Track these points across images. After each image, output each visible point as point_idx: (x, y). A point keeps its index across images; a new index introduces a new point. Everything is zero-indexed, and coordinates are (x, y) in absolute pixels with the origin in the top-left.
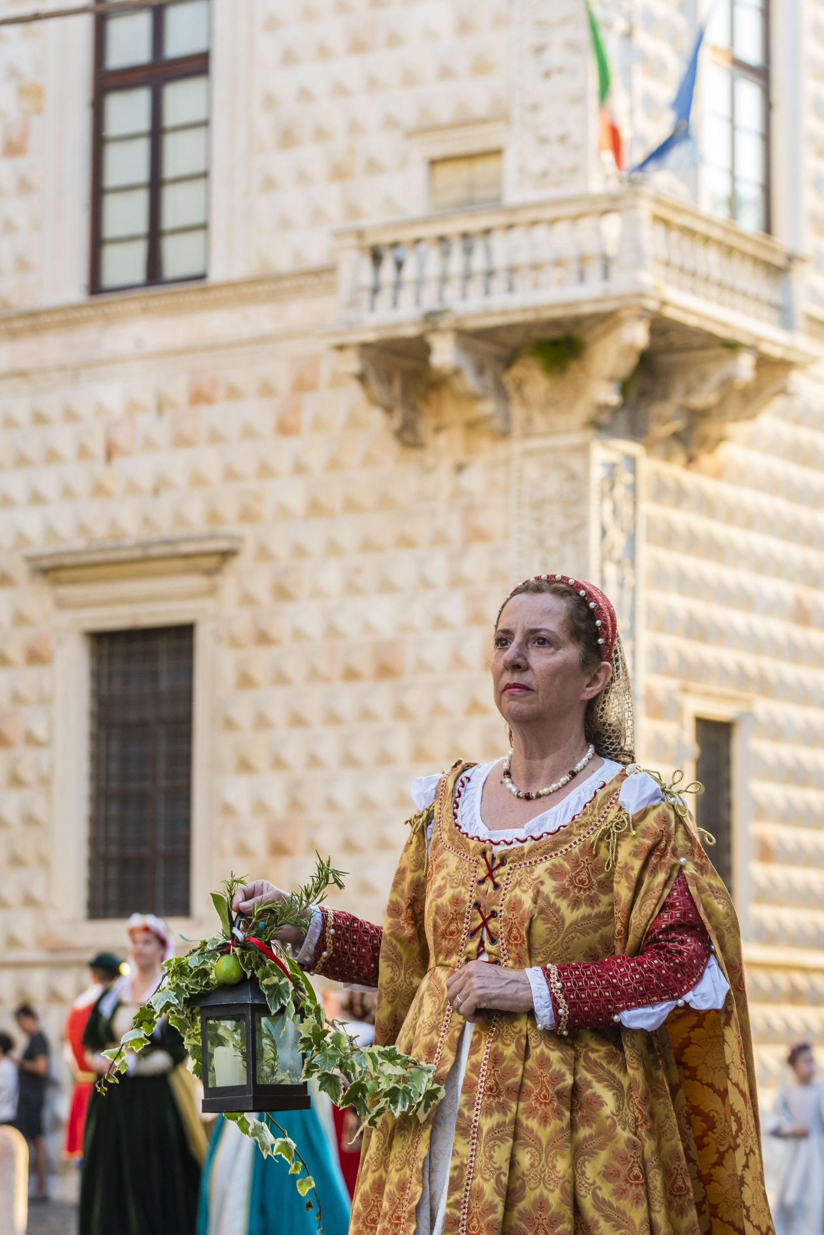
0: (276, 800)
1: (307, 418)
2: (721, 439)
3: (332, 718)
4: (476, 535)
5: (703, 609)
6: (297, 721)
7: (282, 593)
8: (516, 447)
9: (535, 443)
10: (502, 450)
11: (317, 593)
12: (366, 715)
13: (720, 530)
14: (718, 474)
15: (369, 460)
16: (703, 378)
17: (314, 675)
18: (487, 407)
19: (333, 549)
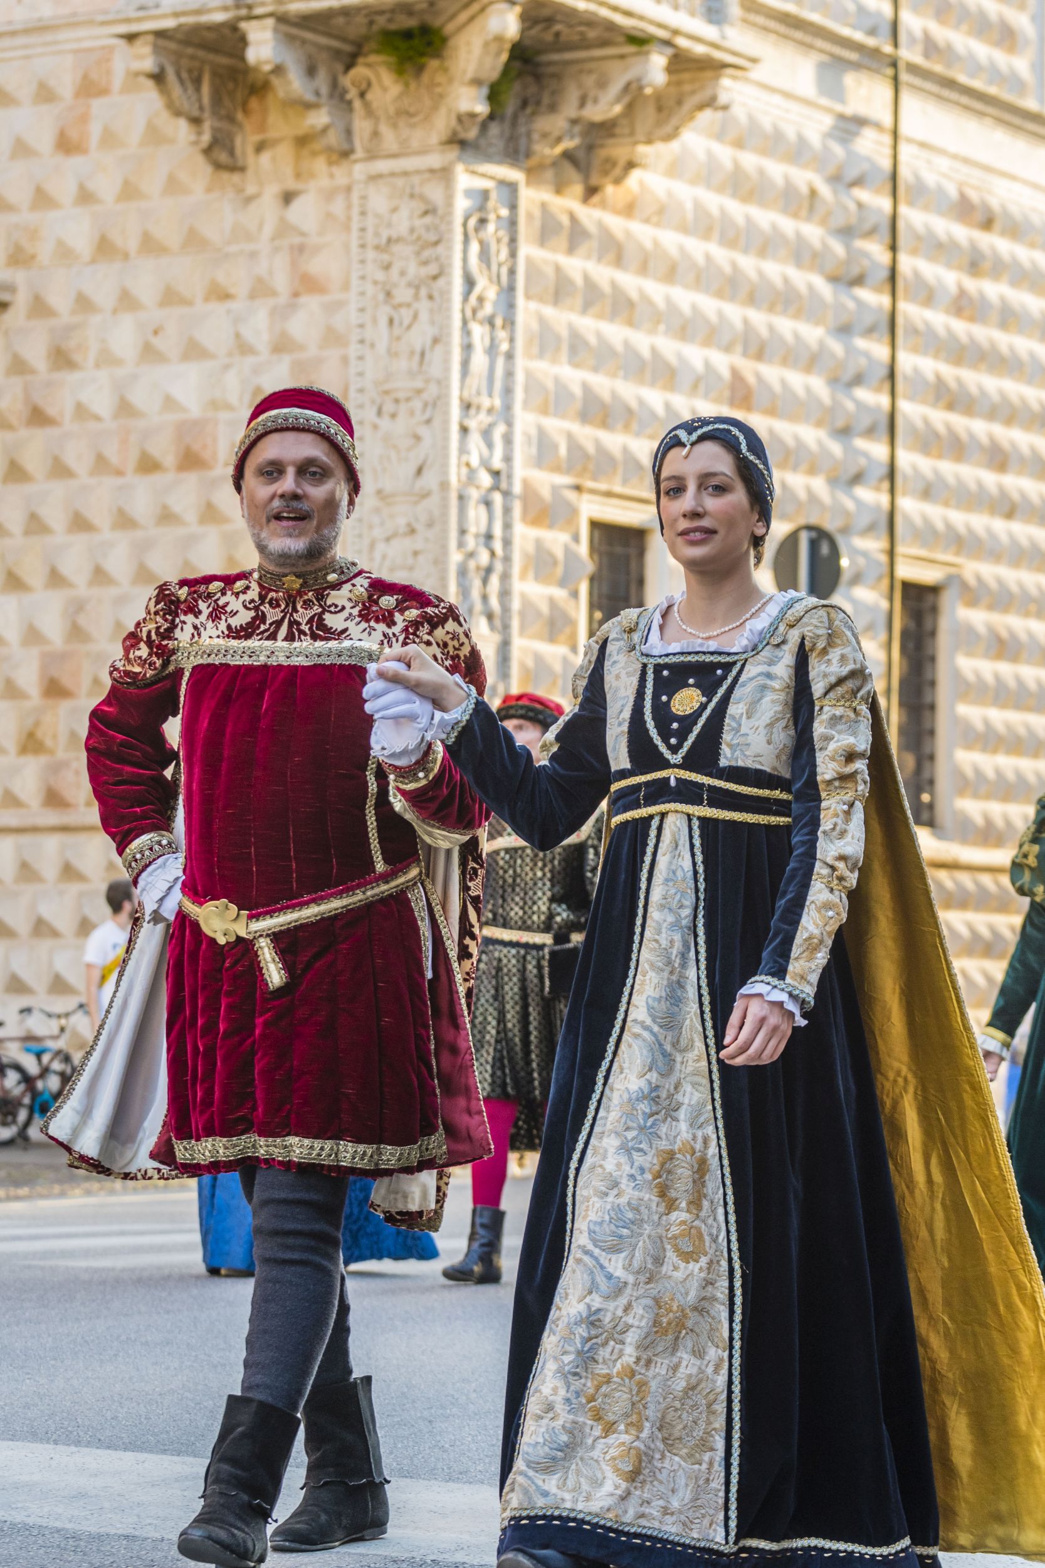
0: (53, 628)
1: (95, 130)
2: (631, 165)
3: (124, 521)
4: (308, 284)
5: (603, 384)
6: (80, 524)
7: (62, 359)
8: (359, 170)
9: (382, 166)
10: (340, 174)
11: (107, 359)
12: (167, 517)
13: (630, 282)
14: (629, 210)
15: (173, 186)
16: (602, 84)
17: (101, 465)
18: (320, 118)
19: (127, 301)
